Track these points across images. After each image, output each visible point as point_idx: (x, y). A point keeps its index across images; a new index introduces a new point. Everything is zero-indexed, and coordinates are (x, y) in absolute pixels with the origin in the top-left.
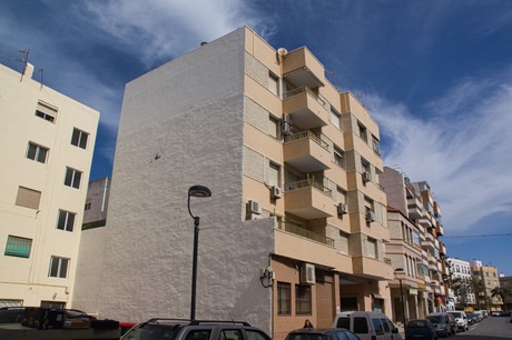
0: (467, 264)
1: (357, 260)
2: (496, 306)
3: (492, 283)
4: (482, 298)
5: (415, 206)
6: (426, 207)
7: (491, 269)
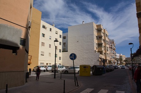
0: (119, 55)
1: (106, 57)
2: (124, 64)
3: (124, 59)
4: (121, 62)
5: (112, 45)
6: (113, 45)
7: (124, 56)
